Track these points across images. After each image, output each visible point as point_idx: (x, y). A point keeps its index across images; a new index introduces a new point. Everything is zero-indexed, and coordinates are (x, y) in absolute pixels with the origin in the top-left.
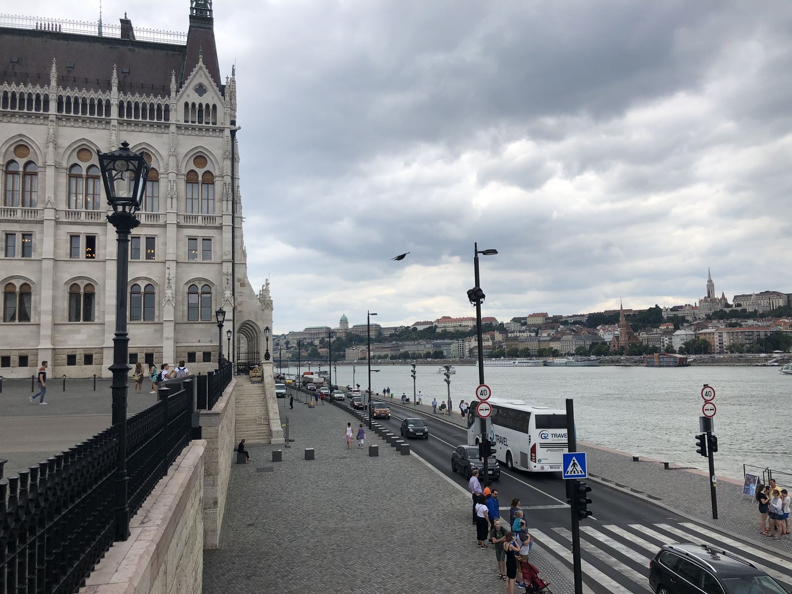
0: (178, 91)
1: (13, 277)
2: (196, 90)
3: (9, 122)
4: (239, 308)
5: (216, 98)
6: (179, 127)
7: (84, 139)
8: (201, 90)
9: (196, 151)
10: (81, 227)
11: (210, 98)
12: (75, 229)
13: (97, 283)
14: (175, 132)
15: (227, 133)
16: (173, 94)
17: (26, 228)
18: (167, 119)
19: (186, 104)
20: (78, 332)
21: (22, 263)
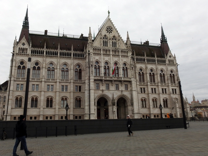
1: (143, 98)
3: (139, 64)
5: (173, 58)
7: (151, 67)
8: (170, 57)
9: (171, 70)
10: (153, 86)
13: (157, 99)
14: (167, 66)
15: (176, 66)
16: (166, 58)
17: (144, 87)
18: (165, 63)
19: (168, 60)
20: (155, 110)
21: (144, 94)
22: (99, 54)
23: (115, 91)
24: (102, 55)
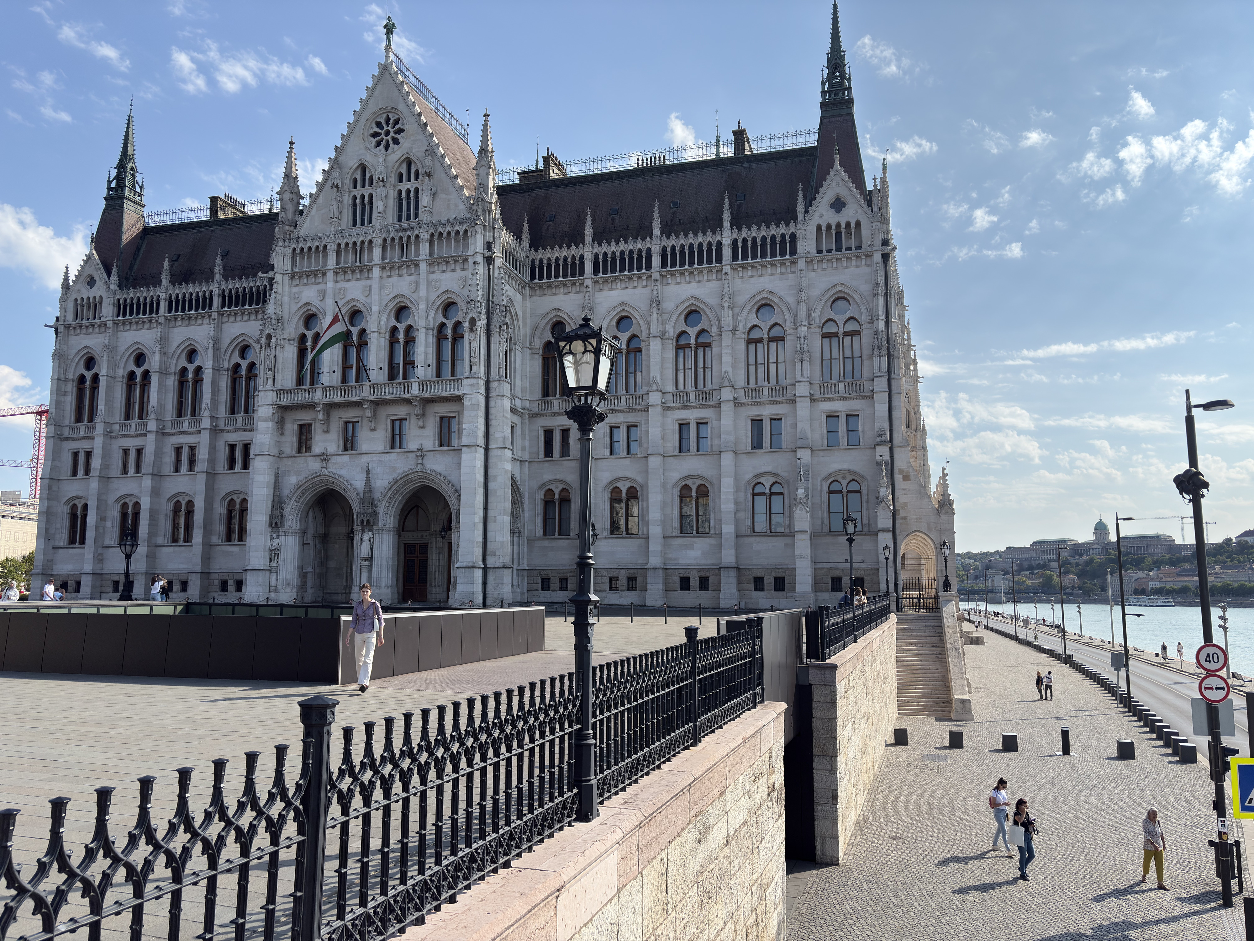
1: (618, 479)
2: (832, 206)
3: (610, 289)
4: (902, 513)
6: (809, 262)
7: (691, 297)
8: (838, 205)
10: (690, 411)
11: (851, 213)
12: (684, 415)
13: (711, 483)
14: (804, 268)
15: (878, 257)
16: (800, 216)
17: (630, 418)
18: (793, 252)
19: (819, 228)
20: (690, 547)
21: (627, 462)
22: (315, 273)
23: (387, 457)
24: (330, 274)
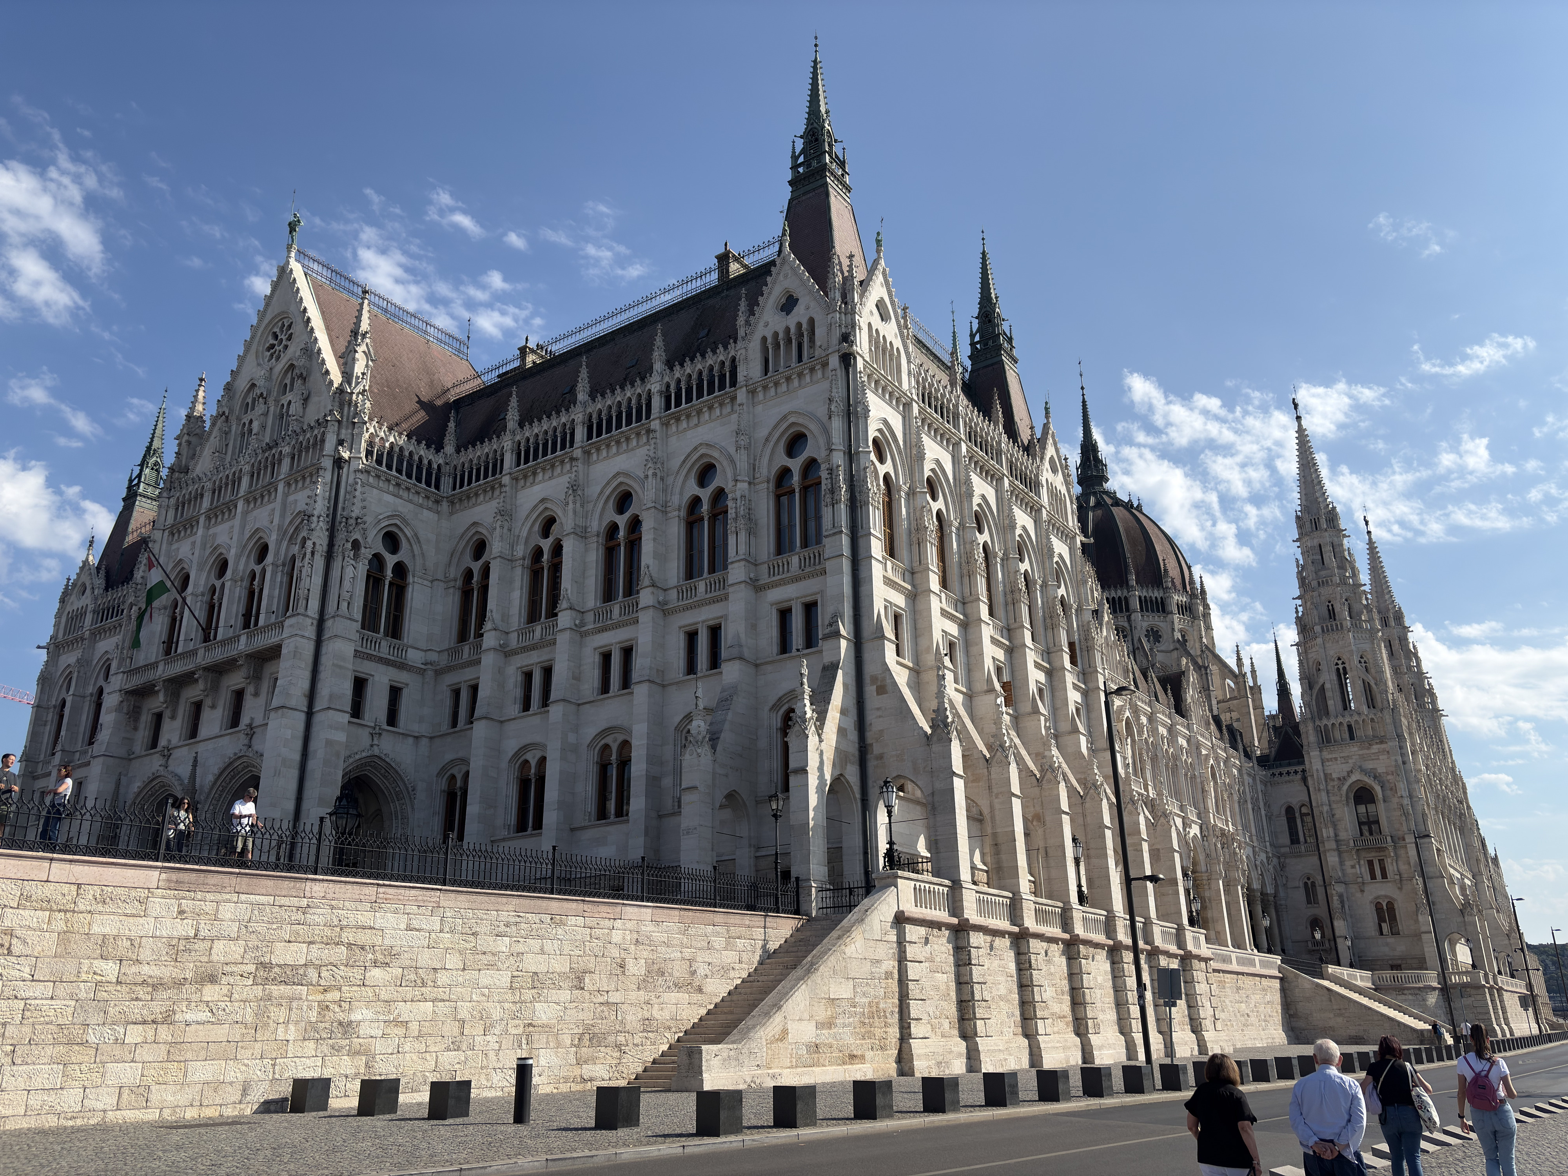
0: (748, 323)
1: (525, 748)
2: (781, 307)
3: (532, 483)
5: (813, 304)
6: (753, 392)
8: (789, 304)
9: (785, 426)
10: (614, 632)
11: (804, 311)
12: (606, 639)
13: (633, 738)
14: (744, 401)
15: (834, 361)
16: (741, 333)
17: (545, 655)
18: (734, 382)
19: (764, 341)
20: (607, 839)
21: (537, 720)
22: (191, 523)
23: (219, 742)
